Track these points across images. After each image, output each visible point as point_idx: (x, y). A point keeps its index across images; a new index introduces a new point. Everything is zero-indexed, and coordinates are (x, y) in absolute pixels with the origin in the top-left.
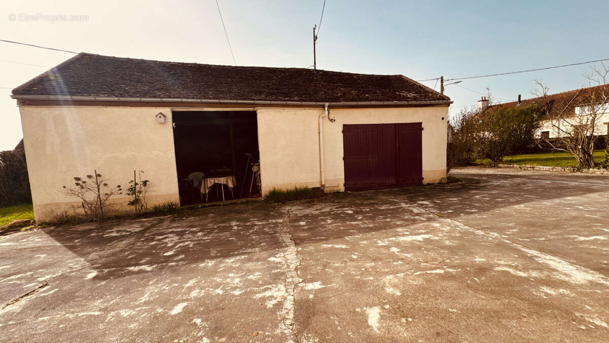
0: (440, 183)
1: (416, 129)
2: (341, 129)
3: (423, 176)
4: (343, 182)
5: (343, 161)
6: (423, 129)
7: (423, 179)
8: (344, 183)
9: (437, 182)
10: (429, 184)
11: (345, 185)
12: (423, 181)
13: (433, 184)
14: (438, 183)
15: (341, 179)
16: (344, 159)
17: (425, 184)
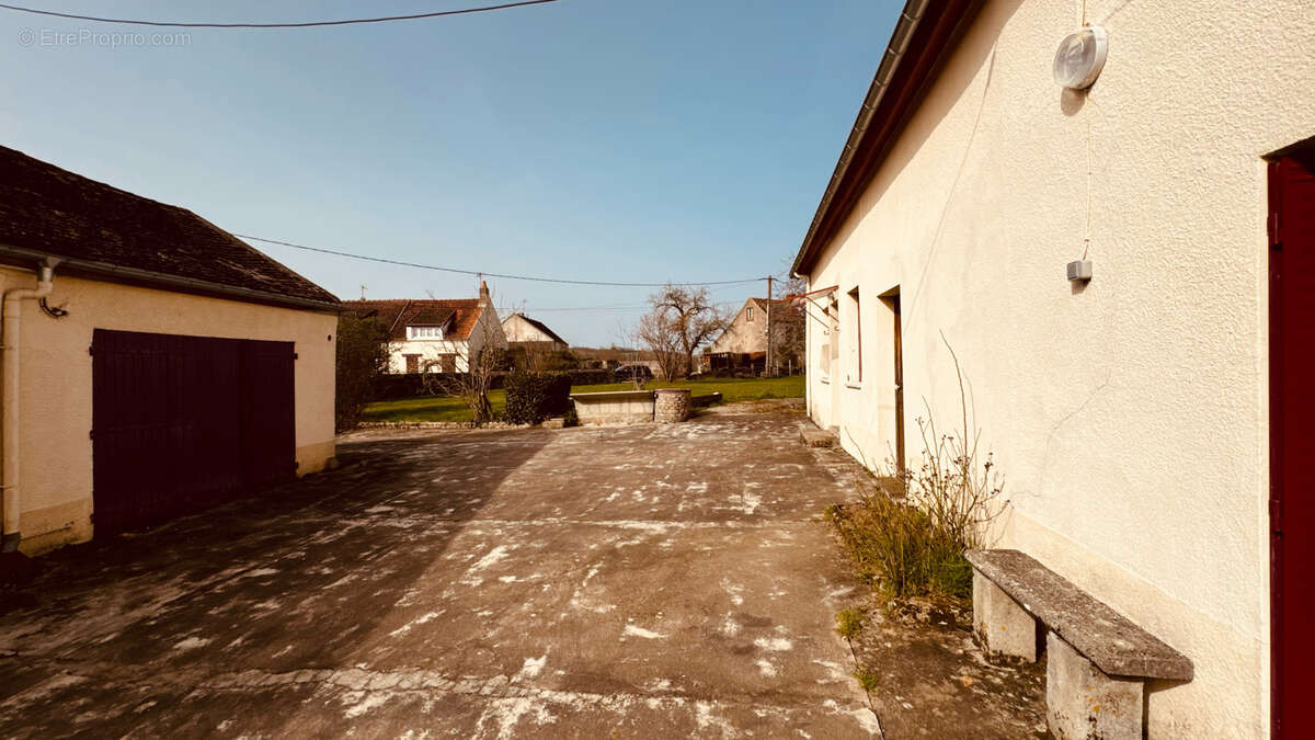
0: (328, 468)
1: (282, 356)
2: (88, 341)
3: (298, 460)
4: (88, 508)
5: (90, 443)
6: (296, 356)
7: (297, 465)
8: (92, 511)
9: (321, 468)
10: (308, 475)
11: (95, 518)
12: (298, 471)
13: (315, 474)
14: (323, 471)
15: (83, 502)
16: (94, 435)
17: (301, 476)
